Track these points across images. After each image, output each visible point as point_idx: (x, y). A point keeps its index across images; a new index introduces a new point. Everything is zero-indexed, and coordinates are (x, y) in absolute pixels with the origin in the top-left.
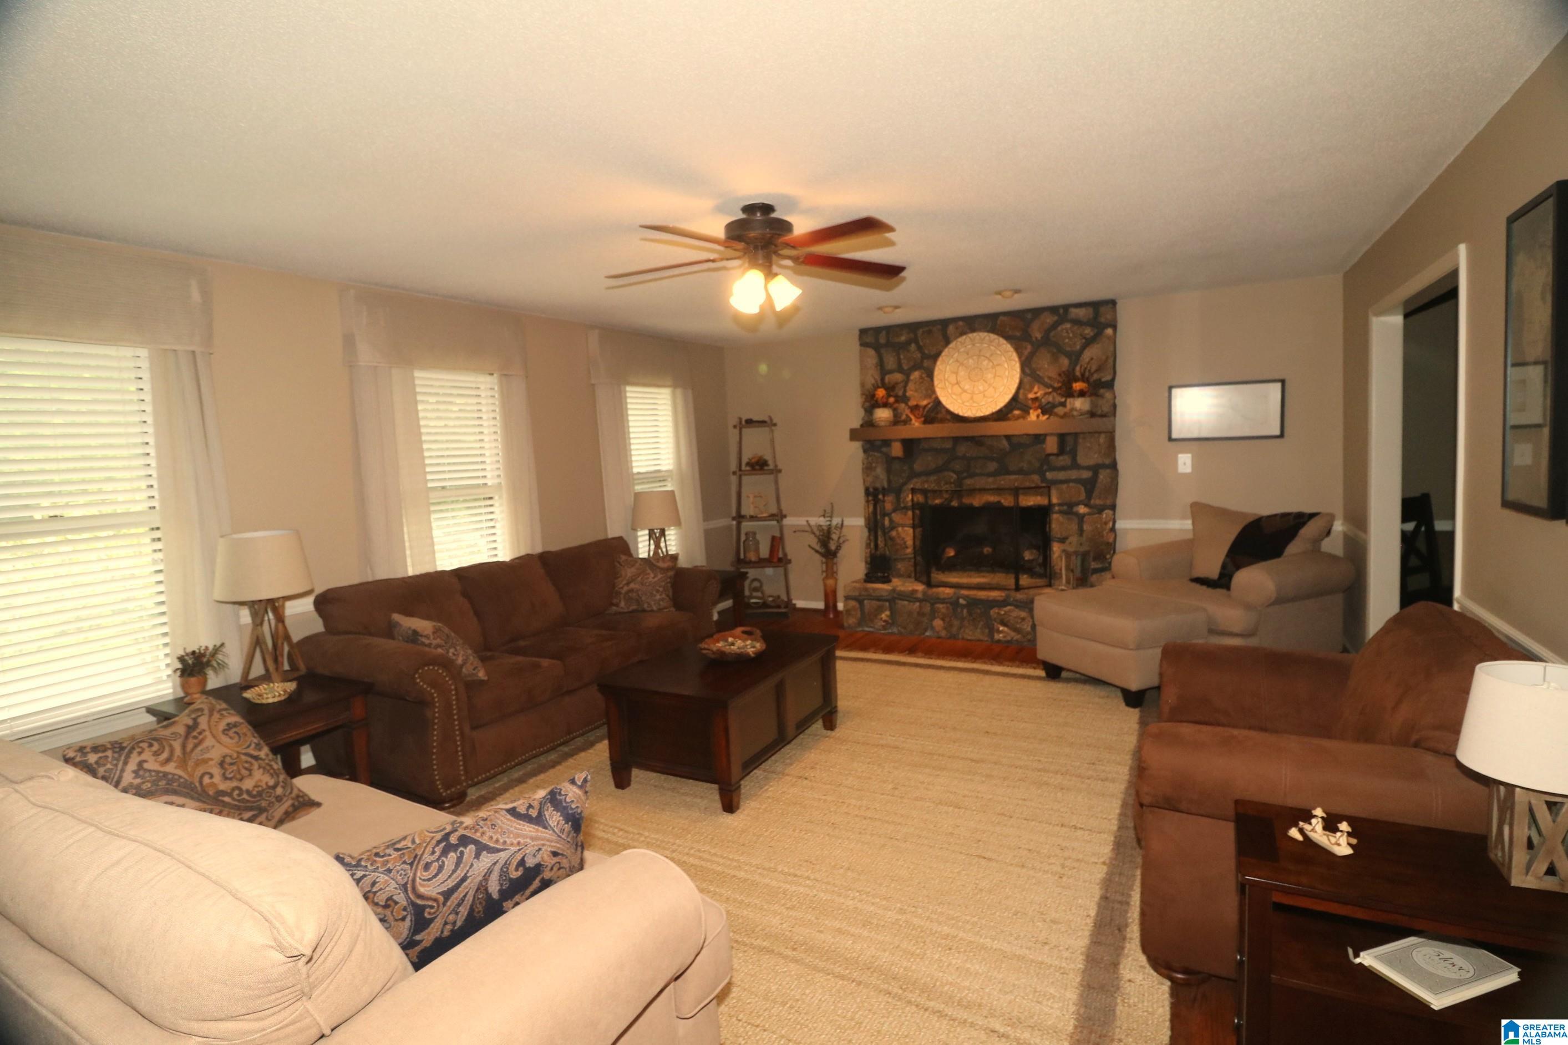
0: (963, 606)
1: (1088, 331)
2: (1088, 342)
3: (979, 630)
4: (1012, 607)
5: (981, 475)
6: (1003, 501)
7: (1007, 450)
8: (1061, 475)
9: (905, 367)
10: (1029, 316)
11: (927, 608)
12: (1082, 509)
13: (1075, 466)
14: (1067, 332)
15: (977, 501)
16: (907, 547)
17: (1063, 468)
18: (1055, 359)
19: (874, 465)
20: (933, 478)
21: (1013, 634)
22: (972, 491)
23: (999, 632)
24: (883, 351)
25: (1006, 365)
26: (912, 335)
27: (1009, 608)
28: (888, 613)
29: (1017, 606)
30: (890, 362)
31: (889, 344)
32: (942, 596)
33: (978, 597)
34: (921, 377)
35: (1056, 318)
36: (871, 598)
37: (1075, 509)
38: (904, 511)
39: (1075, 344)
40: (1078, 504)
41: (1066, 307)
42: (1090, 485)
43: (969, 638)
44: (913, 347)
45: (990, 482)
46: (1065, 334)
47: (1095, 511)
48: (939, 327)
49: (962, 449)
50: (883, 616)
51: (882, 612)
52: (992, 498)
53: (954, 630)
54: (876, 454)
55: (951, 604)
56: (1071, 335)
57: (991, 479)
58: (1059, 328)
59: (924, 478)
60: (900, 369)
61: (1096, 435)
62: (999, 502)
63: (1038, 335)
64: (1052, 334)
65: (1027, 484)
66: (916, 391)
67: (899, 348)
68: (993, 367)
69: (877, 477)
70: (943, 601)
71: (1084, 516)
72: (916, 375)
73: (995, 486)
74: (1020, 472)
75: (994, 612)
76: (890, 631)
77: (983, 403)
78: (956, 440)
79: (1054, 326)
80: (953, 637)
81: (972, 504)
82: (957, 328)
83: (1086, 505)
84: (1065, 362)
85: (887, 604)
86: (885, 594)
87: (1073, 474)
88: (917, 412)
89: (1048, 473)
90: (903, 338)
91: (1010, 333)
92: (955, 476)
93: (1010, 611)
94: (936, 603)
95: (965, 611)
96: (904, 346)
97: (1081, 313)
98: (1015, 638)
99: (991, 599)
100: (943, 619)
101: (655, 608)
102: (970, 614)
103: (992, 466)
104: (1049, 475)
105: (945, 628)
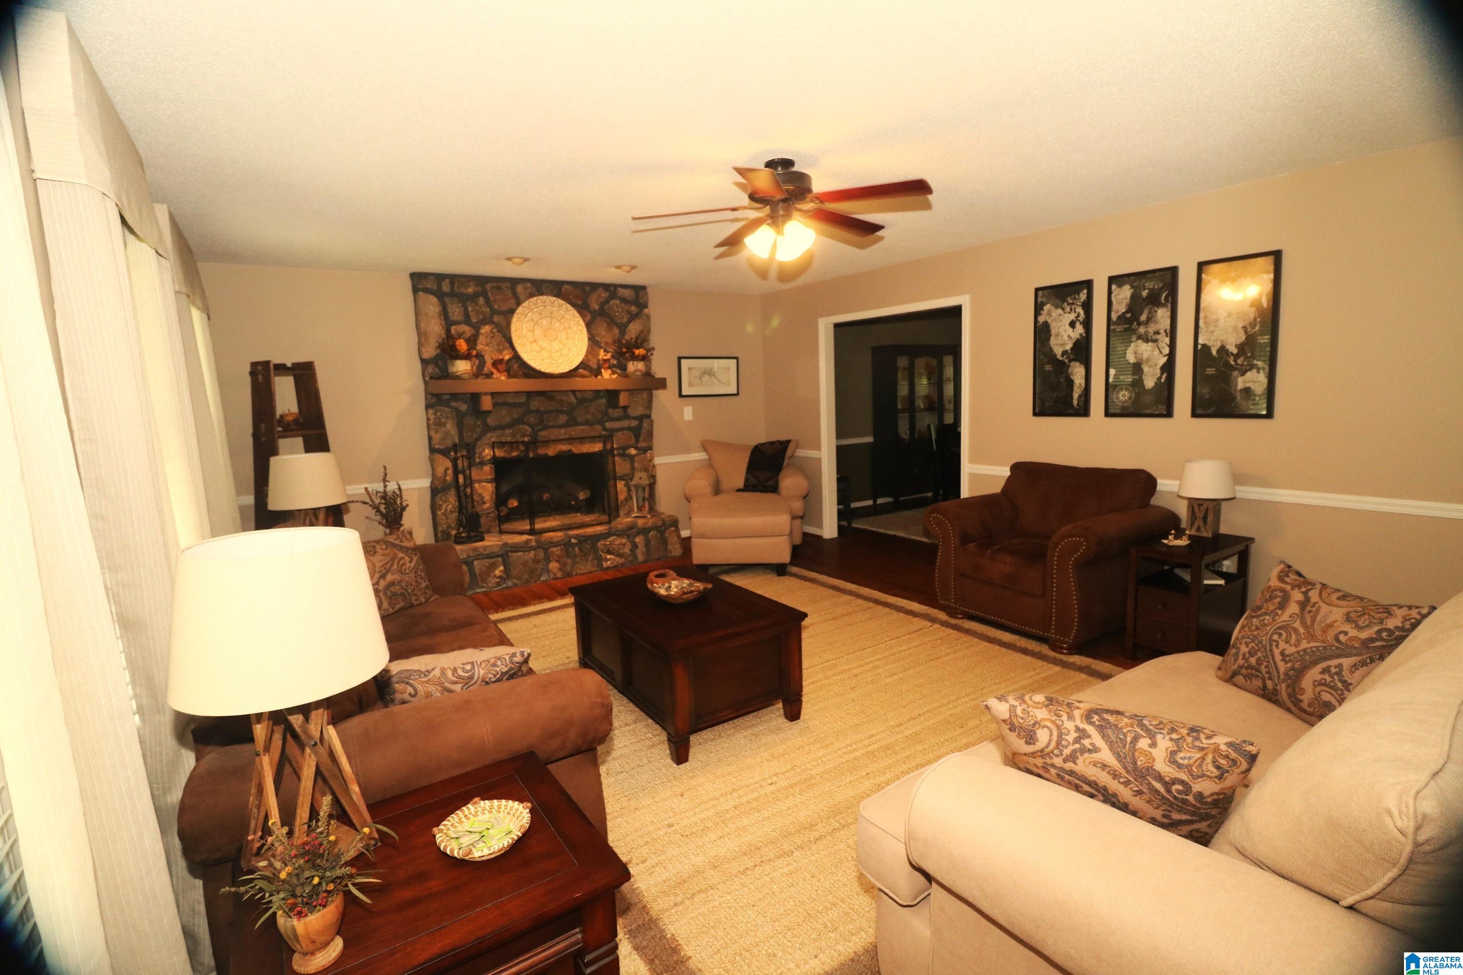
0: (575, 544)
1: (633, 308)
2: (633, 317)
3: (589, 563)
4: (615, 537)
5: (554, 427)
6: (573, 449)
7: (575, 404)
8: (616, 425)
9: (474, 320)
10: (588, 289)
11: (541, 554)
12: (633, 451)
13: (626, 417)
14: (617, 307)
15: (551, 451)
16: (484, 503)
17: (618, 419)
18: (610, 329)
19: (443, 420)
20: (508, 432)
21: (618, 559)
22: (547, 442)
23: (607, 560)
24: (447, 300)
25: (575, 329)
26: (479, 289)
27: (612, 538)
28: (502, 568)
29: (618, 535)
30: (456, 312)
31: (452, 294)
32: (555, 540)
33: (587, 534)
34: (492, 332)
35: (608, 294)
36: (480, 557)
37: (627, 452)
38: (479, 466)
39: (623, 317)
40: (629, 447)
41: (616, 286)
42: (636, 432)
43: (582, 572)
44: (481, 300)
45: (562, 433)
46: (616, 309)
47: (641, 451)
48: (509, 285)
49: (535, 404)
50: (497, 573)
51: (495, 568)
52: (565, 447)
53: (568, 568)
54: (445, 408)
55: (564, 545)
56: (620, 310)
57: (563, 431)
58: (612, 302)
59: (498, 432)
60: (467, 321)
61: (641, 392)
62: (570, 451)
63: (597, 307)
64: (606, 307)
65: (593, 433)
66: (487, 345)
67: (464, 299)
68: (565, 329)
69: (447, 433)
70: (555, 545)
71: (634, 456)
72: (486, 329)
73: (567, 437)
74: (586, 423)
75: (600, 544)
76: (505, 586)
77: (561, 361)
78: (529, 394)
79: (607, 301)
80: (568, 575)
81: (546, 454)
82: (525, 289)
83: (636, 448)
84: (616, 331)
85: (500, 559)
86: (496, 549)
87: (625, 423)
88: (500, 367)
89: (607, 424)
90: (470, 290)
91: (574, 301)
92: (530, 429)
93: (614, 540)
94: (550, 547)
95: (577, 549)
96: (474, 297)
97: (627, 293)
98: (620, 562)
99: (598, 533)
100: (558, 561)
101: (423, 600)
102: (581, 550)
103: (563, 419)
104: (608, 425)
105: (560, 569)
